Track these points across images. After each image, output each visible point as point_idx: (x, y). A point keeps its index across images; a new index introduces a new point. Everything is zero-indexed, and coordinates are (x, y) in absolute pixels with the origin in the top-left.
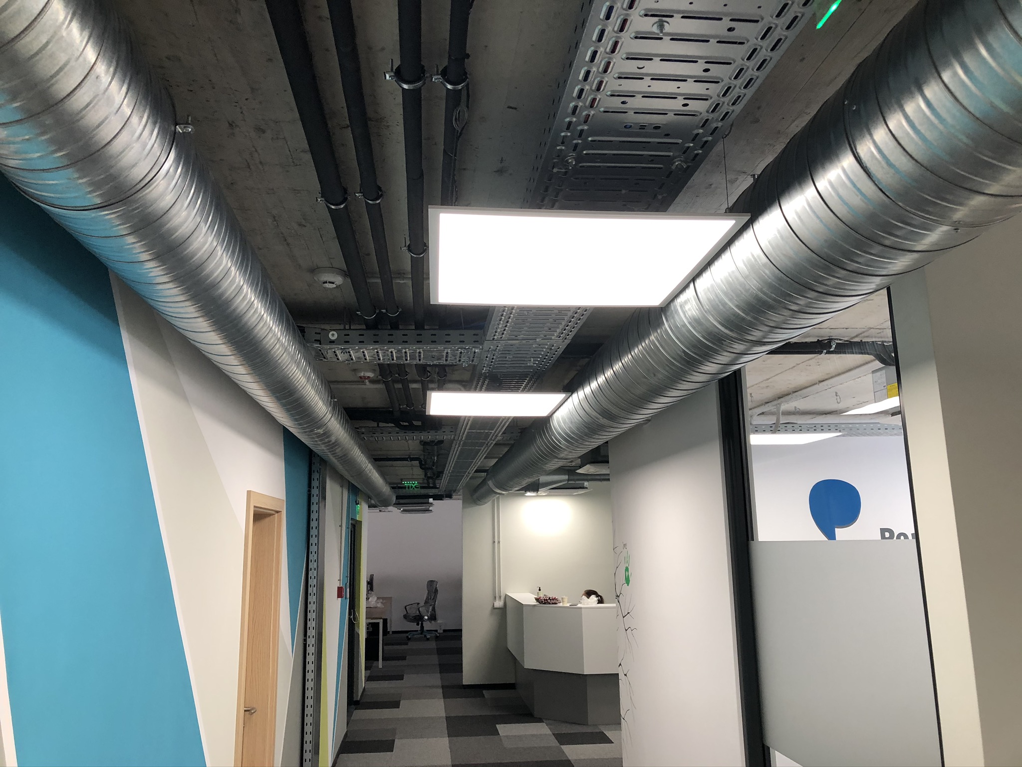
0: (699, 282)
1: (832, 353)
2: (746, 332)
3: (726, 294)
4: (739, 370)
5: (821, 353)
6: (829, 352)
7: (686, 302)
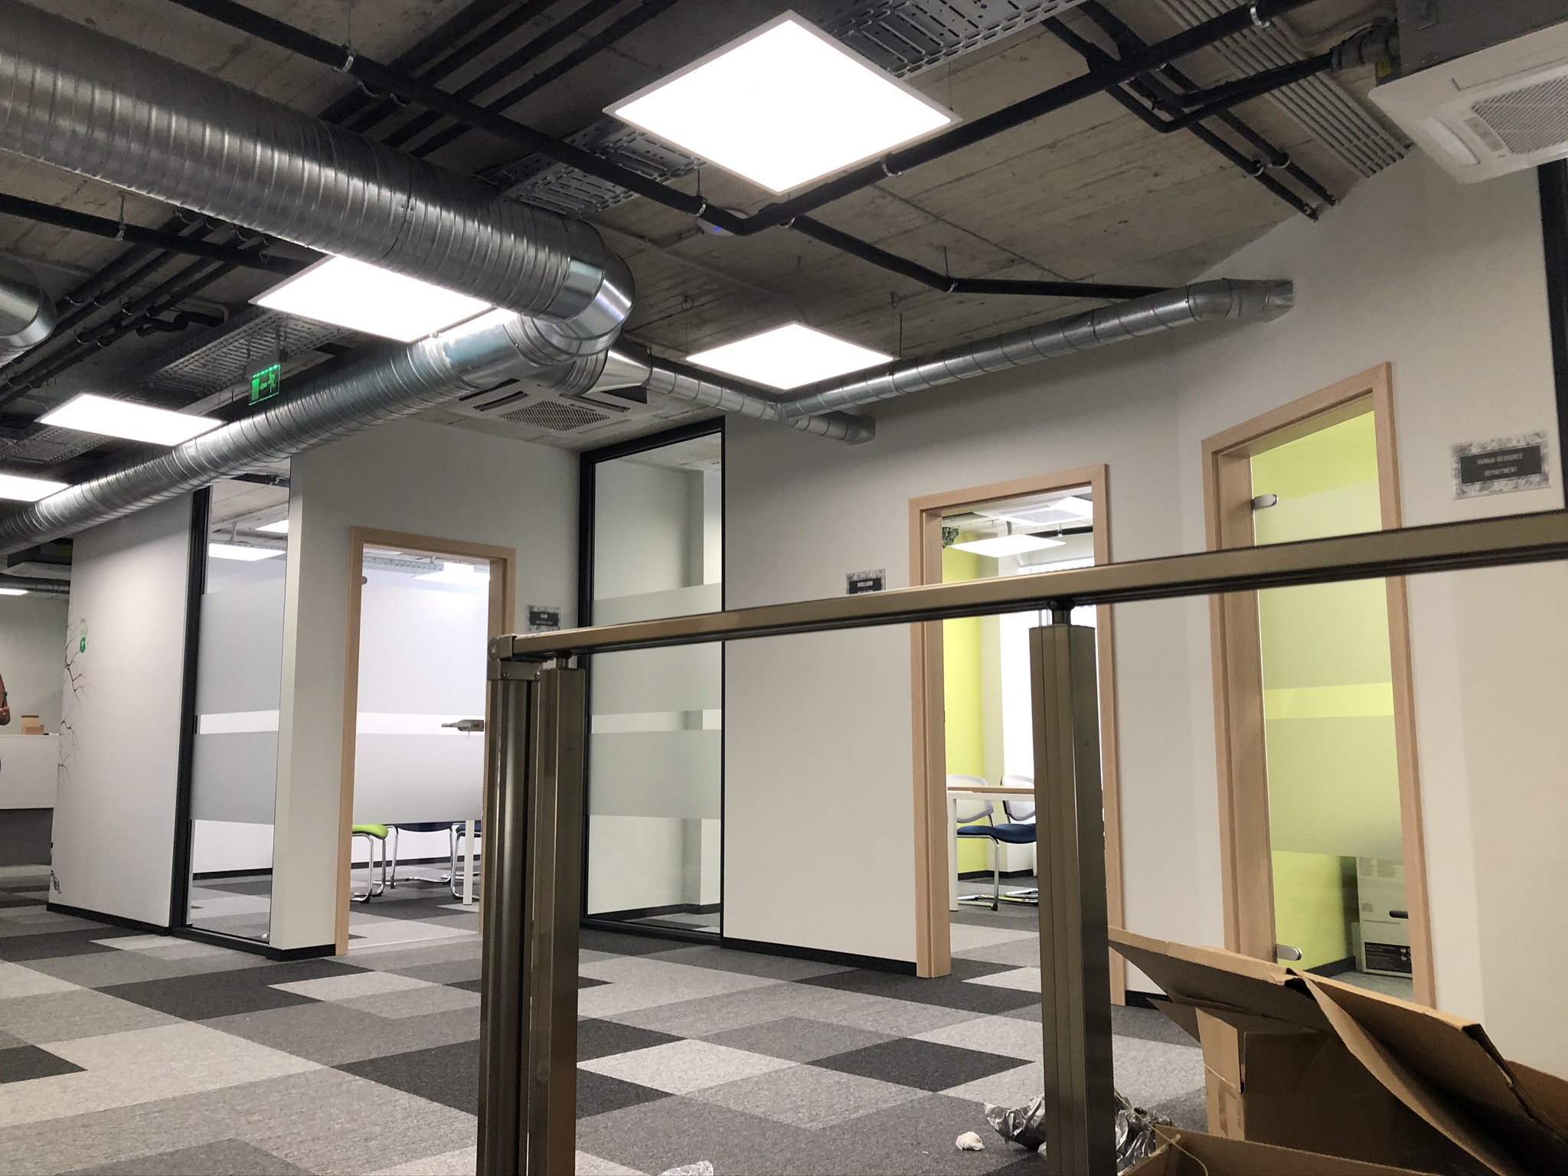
0: (197, 439)
1: (277, 485)
2: (218, 468)
3: (211, 449)
4: (209, 487)
5: (269, 484)
6: (274, 484)
7: (189, 447)
